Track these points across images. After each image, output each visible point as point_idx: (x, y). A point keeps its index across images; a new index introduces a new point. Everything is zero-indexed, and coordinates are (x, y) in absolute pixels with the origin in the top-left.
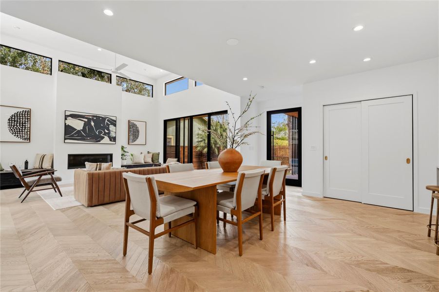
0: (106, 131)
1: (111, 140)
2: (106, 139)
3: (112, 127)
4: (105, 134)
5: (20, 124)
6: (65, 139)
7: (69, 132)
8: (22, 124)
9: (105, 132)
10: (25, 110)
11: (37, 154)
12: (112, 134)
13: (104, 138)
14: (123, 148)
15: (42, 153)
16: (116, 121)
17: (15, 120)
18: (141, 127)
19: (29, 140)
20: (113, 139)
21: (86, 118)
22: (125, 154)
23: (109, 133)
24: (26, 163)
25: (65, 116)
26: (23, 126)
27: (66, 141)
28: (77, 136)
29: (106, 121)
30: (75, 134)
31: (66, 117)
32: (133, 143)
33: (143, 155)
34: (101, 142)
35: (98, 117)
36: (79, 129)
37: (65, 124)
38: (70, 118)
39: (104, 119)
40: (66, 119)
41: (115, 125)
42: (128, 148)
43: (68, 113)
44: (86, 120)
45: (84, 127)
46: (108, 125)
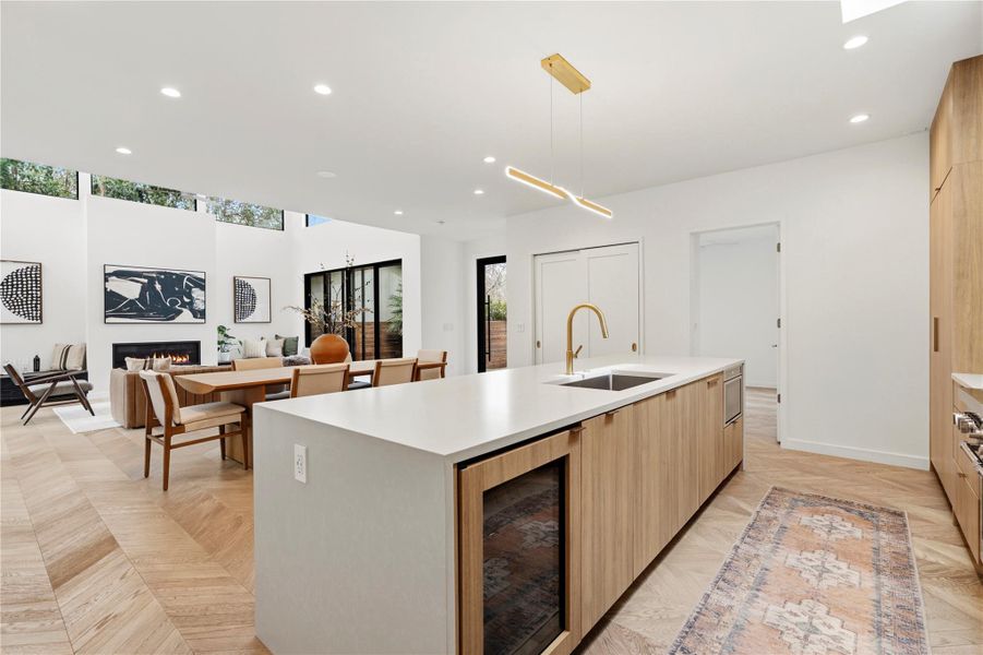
0: (186, 300)
1: (195, 316)
2: (186, 315)
3: (196, 292)
4: (184, 305)
5: (22, 291)
6: (106, 317)
7: (114, 305)
8: (27, 291)
9: (183, 301)
10: (30, 266)
11: (57, 345)
12: (199, 305)
13: (182, 312)
14: (221, 329)
15: (66, 343)
16: (204, 281)
17: (12, 285)
18: (260, 288)
19: (41, 319)
20: (200, 314)
21: (145, 277)
22: (228, 341)
23: (191, 303)
24: (37, 361)
25: (105, 274)
26: (28, 294)
27: (108, 320)
28: (128, 311)
29: (185, 281)
30: (125, 306)
31: (107, 277)
32: (246, 320)
33: (264, 342)
34: (177, 320)
35: (168, 275)
36: (133, 298)
37: (106, 289)
38: (114, 278)
39: (180, 277)
40: (106, 280)
41: (203, 288)
42: (234, 330)
43: (110, 270)
44: (146, 281)
45: (142, 294)
46: (190, 288)
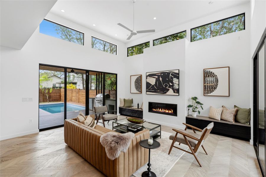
0: (171, 84)
1: (174, 92)
2: (171, 91)
3: (175, 80)
4: (170, 87)
6: (147, 92)
7: (148, 87)
9: (169, 85)
12: (176, 87)
13: (169, 90)
16: (178, 74)
18: (221, 75)
20: (177, 91)
21: (157, 76)
23: (173, 86)
24: (138, 105)
26: (139, 84)
28: (152, 90)
29: (170, 75)
30: (151, 88)
31: (147, 77)
32: (210, 95)
34: (168, 93)
35: (164, 73)
36: (153, 85)
37: (146, 81)
38: (149, 77)
39: (168, 73)
41: (178, 78)
43: (148, 74)
44: (157, 77)
45: (156, 83)
46: (172, 78)
